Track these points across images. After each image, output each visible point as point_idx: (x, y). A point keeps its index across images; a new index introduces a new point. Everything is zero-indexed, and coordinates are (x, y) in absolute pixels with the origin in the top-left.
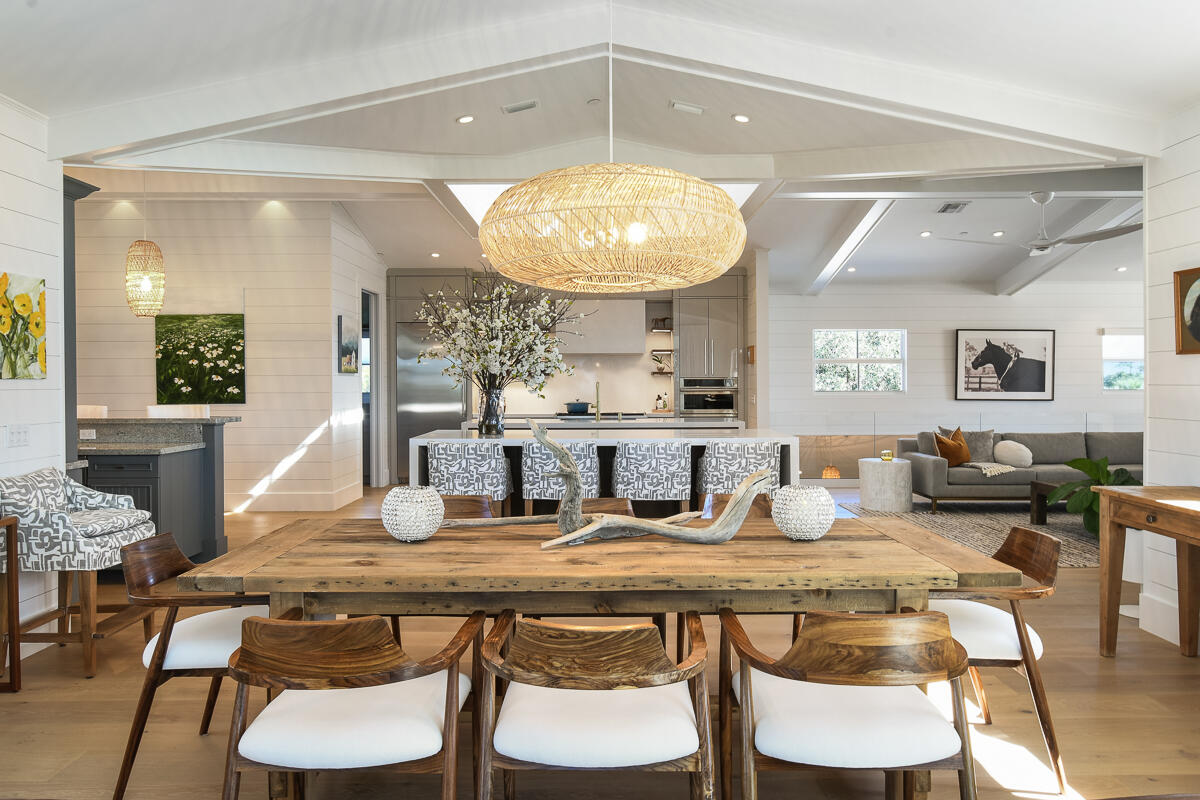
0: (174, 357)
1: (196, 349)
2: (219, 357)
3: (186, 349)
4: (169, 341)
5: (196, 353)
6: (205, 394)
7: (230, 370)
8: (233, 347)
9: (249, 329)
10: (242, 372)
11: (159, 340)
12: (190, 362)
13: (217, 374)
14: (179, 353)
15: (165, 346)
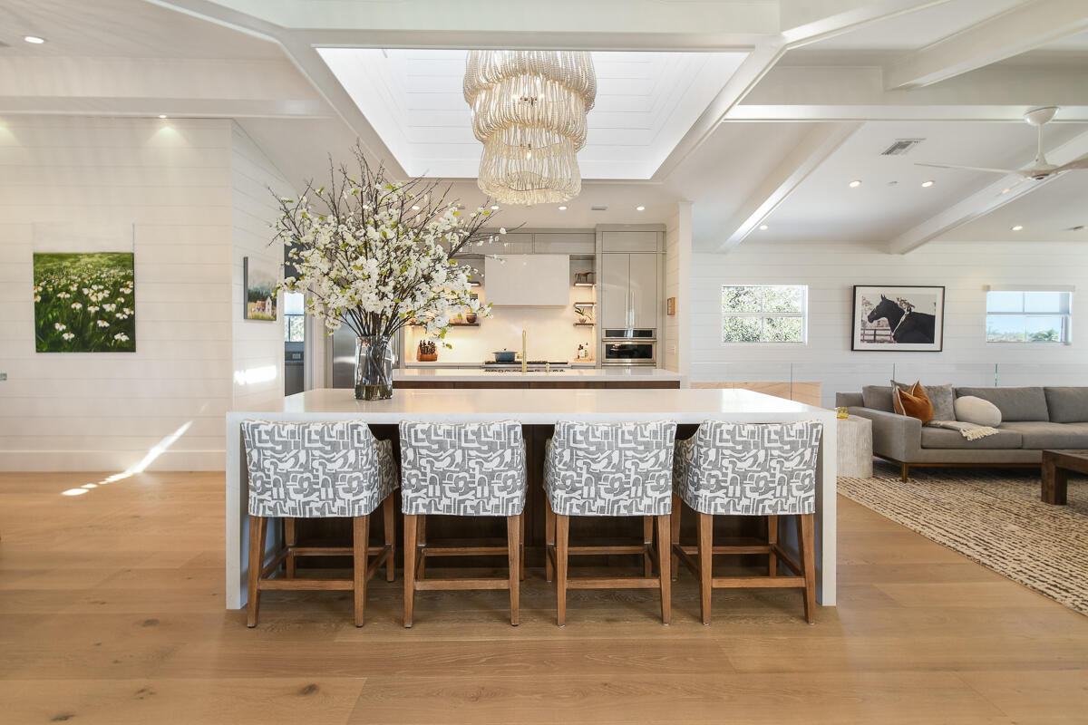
0: (54, 300)
1: (79, 292)
2: (105, 301)
3: (68, 291)
4: (49, 282)
5: (79, 296)
6: (90, 341)
7: (118, 315)
8: (121, 290)
9: (140, 270)
10: (132, 318)
11: (37, 280)
12: (73, 306)
13: (103, 319)
14: (62, 295)
15: (45, 289)
